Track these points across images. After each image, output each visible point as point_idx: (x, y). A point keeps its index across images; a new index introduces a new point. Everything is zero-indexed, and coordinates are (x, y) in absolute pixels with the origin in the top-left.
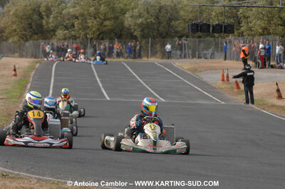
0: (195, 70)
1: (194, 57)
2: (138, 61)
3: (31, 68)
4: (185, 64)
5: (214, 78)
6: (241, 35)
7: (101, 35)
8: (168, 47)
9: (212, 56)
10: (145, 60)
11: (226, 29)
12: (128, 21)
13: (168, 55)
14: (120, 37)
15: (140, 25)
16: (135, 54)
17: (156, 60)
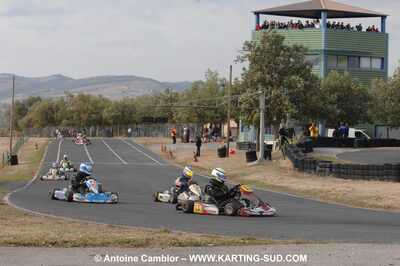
0: (145, 144)
1: (145, 135)
2: (111, 138)
3: (46, 144)
4: (140, 141)
5: (157, 149)
6: (174, 122)
7: (89, 124)
8: (129, 130)
9: (156, 135)
10: (115, 138)
11: (163, 120)
12: (105, 114)
13: (129, 135)
14: (100, 123)
15: (113, 117)
16: (110, 134)
17: (122, 138)
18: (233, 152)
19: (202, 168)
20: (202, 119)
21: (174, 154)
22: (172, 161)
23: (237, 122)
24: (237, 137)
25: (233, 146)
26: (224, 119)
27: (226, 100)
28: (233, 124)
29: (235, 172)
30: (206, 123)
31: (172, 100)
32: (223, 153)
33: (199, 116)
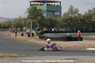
0: (4, 33)
1: (4, 31)
5: (7, 34)
6: (11, 28)
9: (7, 31)
11: (8, 27)
18: (25, 35)
19: (17, 39)
20: (17, 27)
21: (11, 35)
22: (10, 37)
23: (26, 28)
24: (26, 31)
25: (25, 33)
26: (23, 27)
27: (23, 22)
28: (25, 28)
29: (25, 39)
30: (18, 28)
31: (10, 22)
32: (22, 35)
33: (17, 26)
